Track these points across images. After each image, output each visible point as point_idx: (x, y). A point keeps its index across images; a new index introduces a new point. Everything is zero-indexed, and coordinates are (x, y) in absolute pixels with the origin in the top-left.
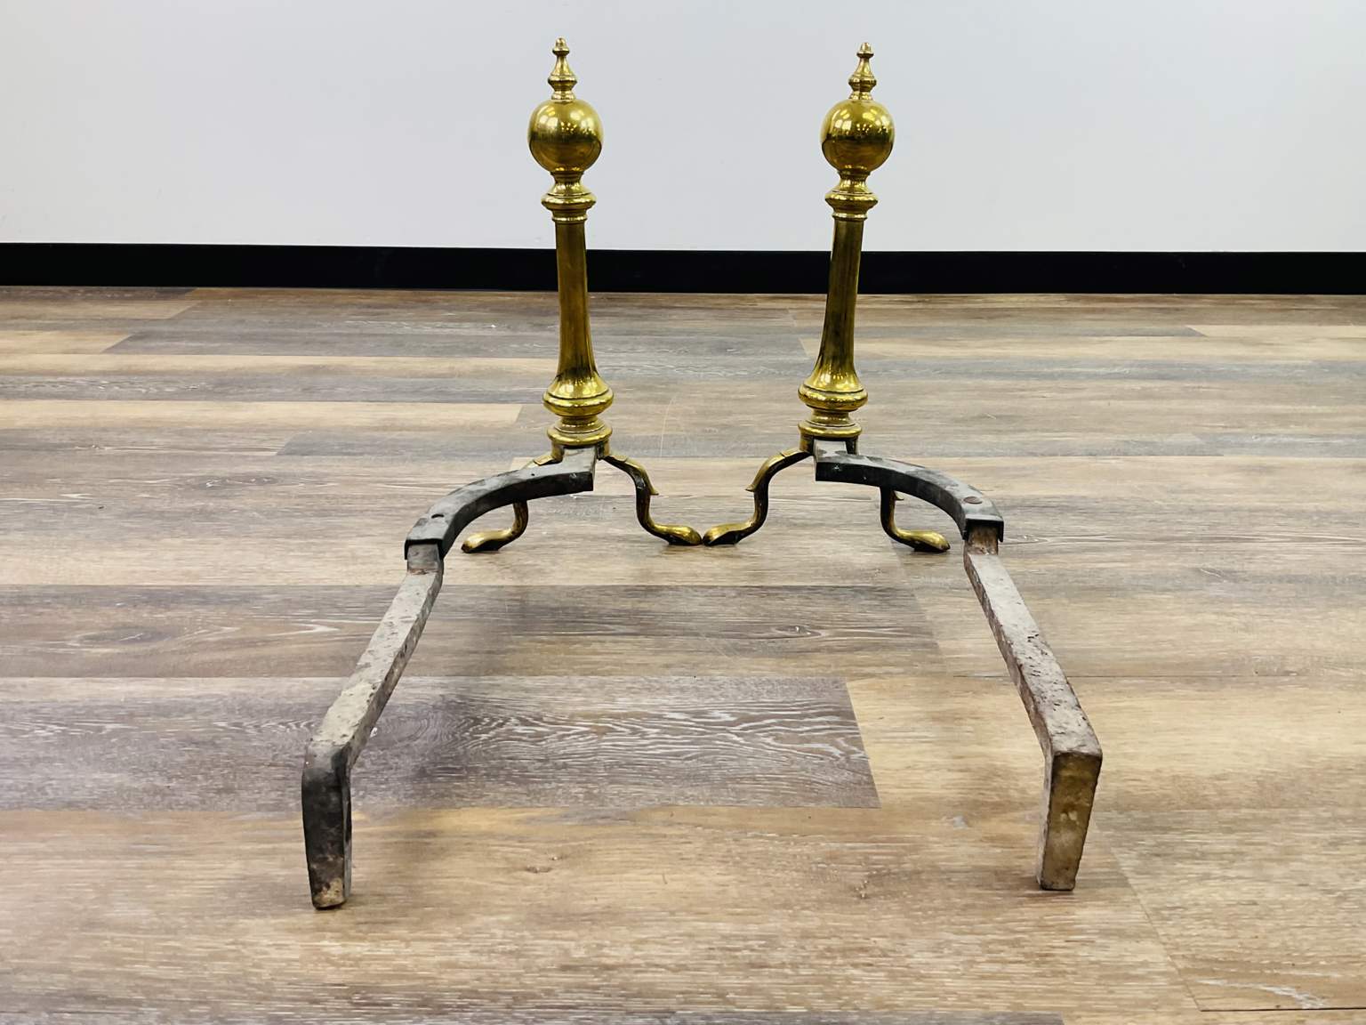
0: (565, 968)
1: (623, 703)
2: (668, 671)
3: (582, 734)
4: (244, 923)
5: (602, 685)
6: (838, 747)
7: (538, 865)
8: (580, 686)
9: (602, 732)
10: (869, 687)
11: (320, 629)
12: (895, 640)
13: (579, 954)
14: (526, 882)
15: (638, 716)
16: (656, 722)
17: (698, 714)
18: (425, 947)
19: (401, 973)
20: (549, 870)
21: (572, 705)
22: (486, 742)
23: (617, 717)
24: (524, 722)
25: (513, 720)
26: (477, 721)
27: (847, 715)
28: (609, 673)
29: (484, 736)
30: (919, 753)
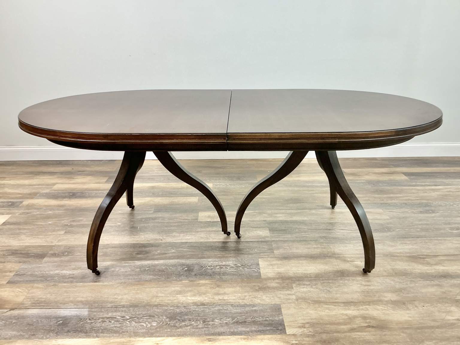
0: (219, 300)
1: (224, 263)
2: (231, 257)
3: (218, 268)
4: (177, 296)
5: (220, 260)
6: (256, 269)
7: (214, 287)
8: (217, 260)
9: (221, 268)
10: (262, 260)
11: (173, 251)
12: (267, 251)
13: (221, 298)
14: (213, 290)
15: (227, 265)
16: (229, 266)
17: (236, 265)
18: (201, 298)
19: (199, 301)
20: (215, 288)
21: (216, 264)
22: (204, 270)
23: (223, 265)
24: (209, 267)
25: (207, 266)
26: (202, 267)
27: (258, 264)
28: (221, 258)
29: (204, 269)
30: (268, 270)
